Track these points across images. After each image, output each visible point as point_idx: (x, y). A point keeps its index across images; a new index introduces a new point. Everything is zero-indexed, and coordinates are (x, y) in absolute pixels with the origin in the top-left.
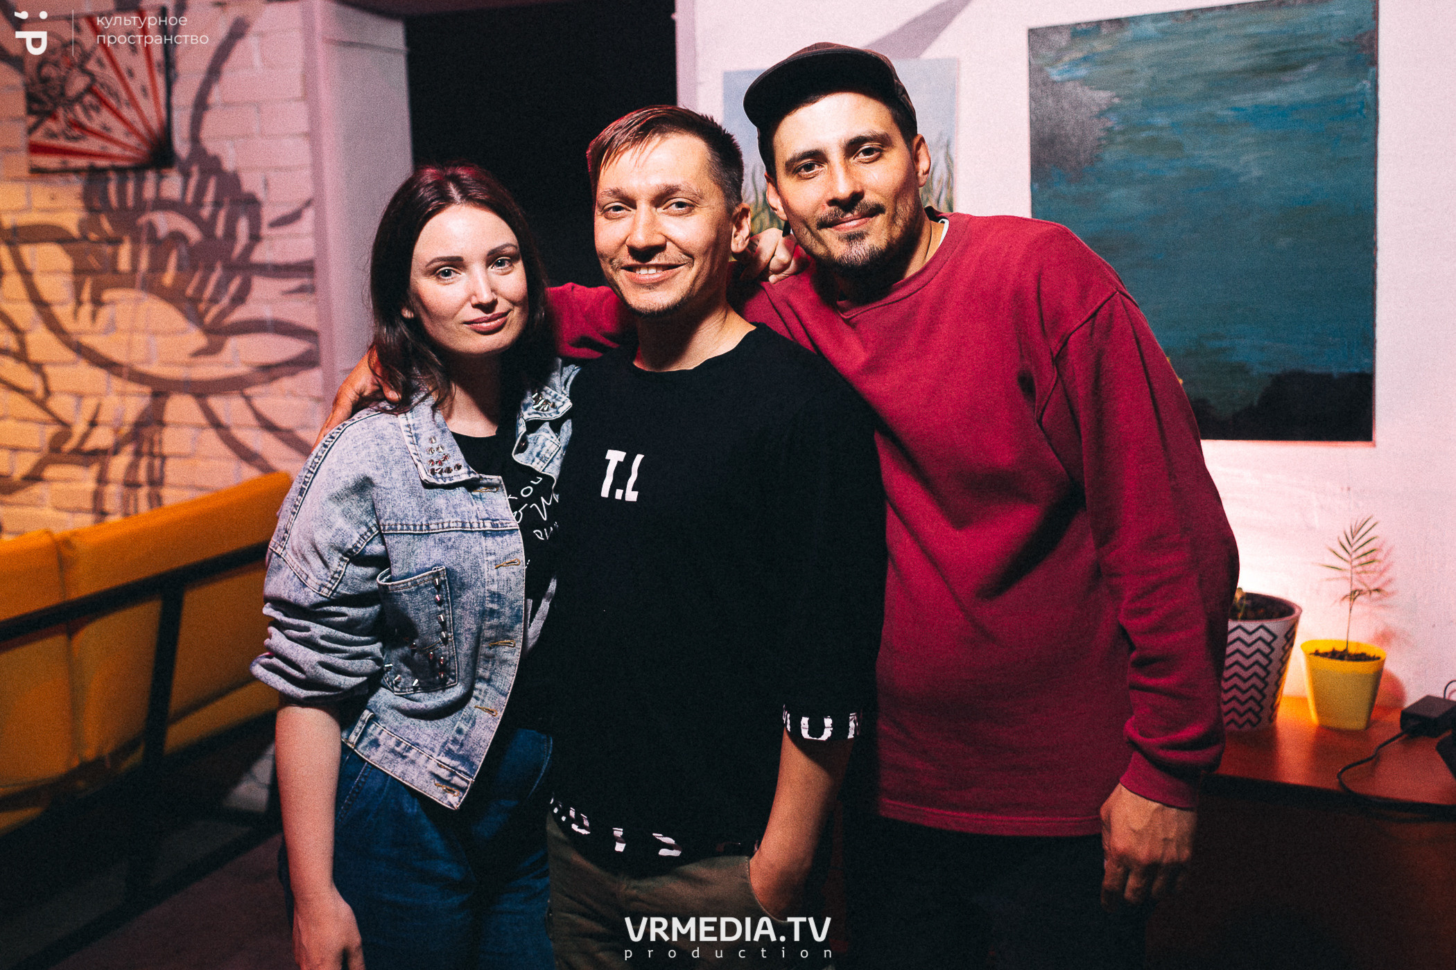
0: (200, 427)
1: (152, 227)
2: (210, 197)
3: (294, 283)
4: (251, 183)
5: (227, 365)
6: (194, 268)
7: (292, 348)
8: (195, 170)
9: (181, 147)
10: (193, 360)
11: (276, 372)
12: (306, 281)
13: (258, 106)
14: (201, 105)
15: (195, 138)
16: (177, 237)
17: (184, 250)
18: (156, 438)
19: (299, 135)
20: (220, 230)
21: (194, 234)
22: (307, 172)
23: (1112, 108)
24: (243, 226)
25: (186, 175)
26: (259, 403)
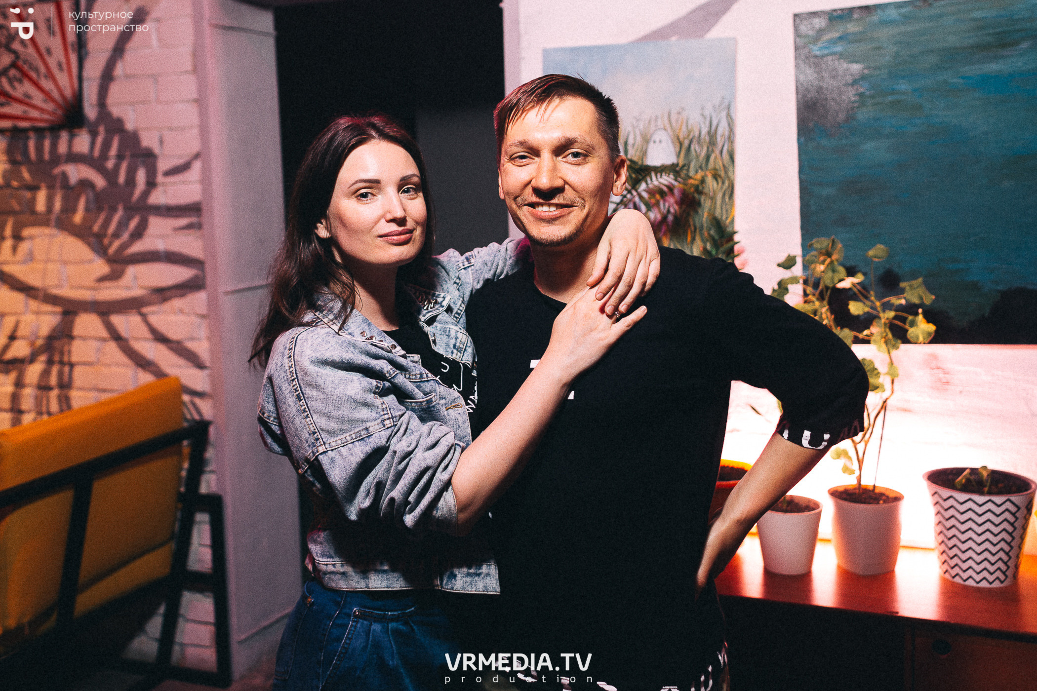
0: (103, 340)
1: (64, 175)
2: (113, 151)
3: (183, 221)
4: (148, 140)
5: (128, 288)
6: (100, 209)
7: (181, 274)
8: (101, 129)
9: (90, 112)
10: (97, 284)
11: (168, 294)
12: (194, 220)
13: (155, 77)
14: (107, 77)
15: (102, 103)
16: (85, 184)
17: (91, 194)
18: (66, 348)
19: (188, 101)
20: (122, 179)
21: (100, 182)
22: (195, 131)
23: (863, 78)
24: (141, 176)
25: (94, 134)
26: (153, 320)
